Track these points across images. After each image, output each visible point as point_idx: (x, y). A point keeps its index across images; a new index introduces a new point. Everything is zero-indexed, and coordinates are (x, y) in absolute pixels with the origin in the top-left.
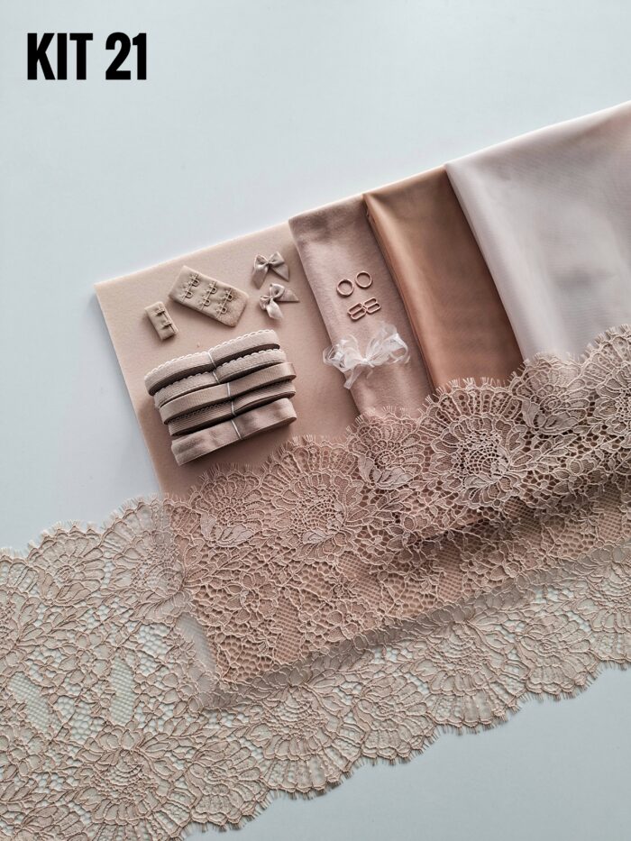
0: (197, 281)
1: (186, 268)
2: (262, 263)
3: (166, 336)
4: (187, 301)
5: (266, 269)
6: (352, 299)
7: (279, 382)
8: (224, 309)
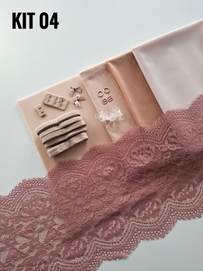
0: (51, 97)
1: (47, 92)
2: (72, 89)
3: (42, 115)
4: (48, 103)
5: (74, 90)
6: (103, 97)
7: (81, 127)
8: (61, 105)
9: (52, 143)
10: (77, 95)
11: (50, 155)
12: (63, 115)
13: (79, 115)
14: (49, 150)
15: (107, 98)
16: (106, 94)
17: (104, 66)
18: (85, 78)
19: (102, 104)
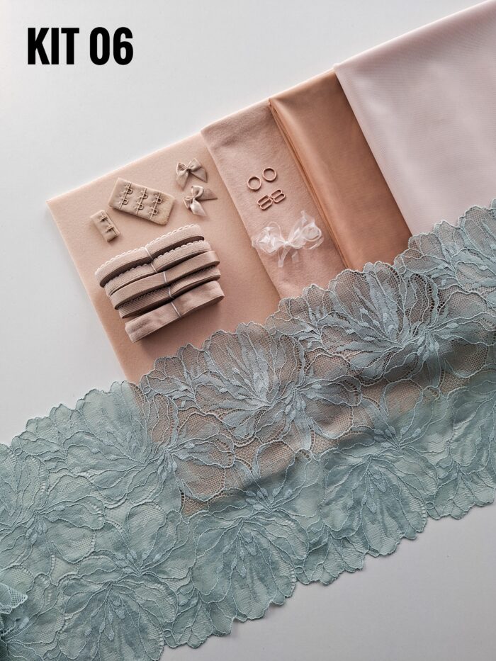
0: (130, 190)
1: (120, 179)
2: (183, 170)
3: (110, 238)
4: (124, 207)
5: (187, 174)
6: (260, 192)
7: (206, 268)
8: (155, 211)
9: (136, 305)
10: (195, 186)
11: (132, 336)
12: (161, 238)
13: (202, 239)
14: (130, 324)
15: (270, 195)
16: (269, 184)
17: (264, 109)
18: (213, 143)
19: (258, 210)
